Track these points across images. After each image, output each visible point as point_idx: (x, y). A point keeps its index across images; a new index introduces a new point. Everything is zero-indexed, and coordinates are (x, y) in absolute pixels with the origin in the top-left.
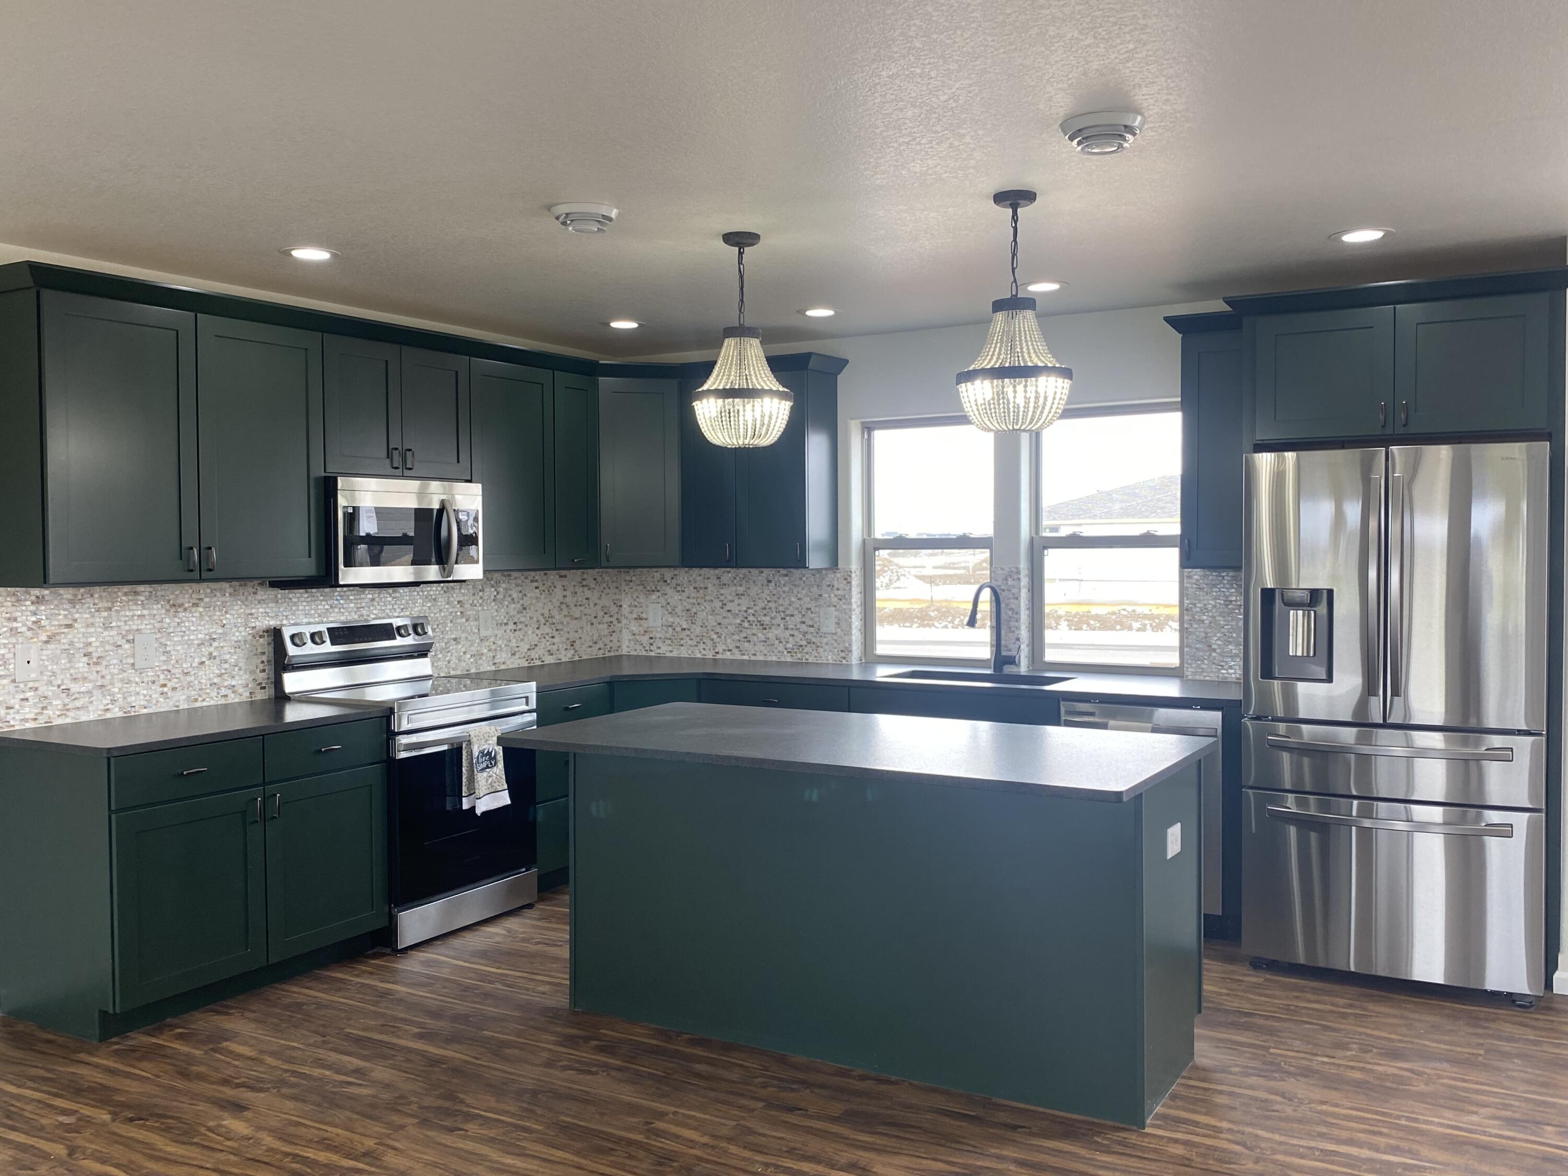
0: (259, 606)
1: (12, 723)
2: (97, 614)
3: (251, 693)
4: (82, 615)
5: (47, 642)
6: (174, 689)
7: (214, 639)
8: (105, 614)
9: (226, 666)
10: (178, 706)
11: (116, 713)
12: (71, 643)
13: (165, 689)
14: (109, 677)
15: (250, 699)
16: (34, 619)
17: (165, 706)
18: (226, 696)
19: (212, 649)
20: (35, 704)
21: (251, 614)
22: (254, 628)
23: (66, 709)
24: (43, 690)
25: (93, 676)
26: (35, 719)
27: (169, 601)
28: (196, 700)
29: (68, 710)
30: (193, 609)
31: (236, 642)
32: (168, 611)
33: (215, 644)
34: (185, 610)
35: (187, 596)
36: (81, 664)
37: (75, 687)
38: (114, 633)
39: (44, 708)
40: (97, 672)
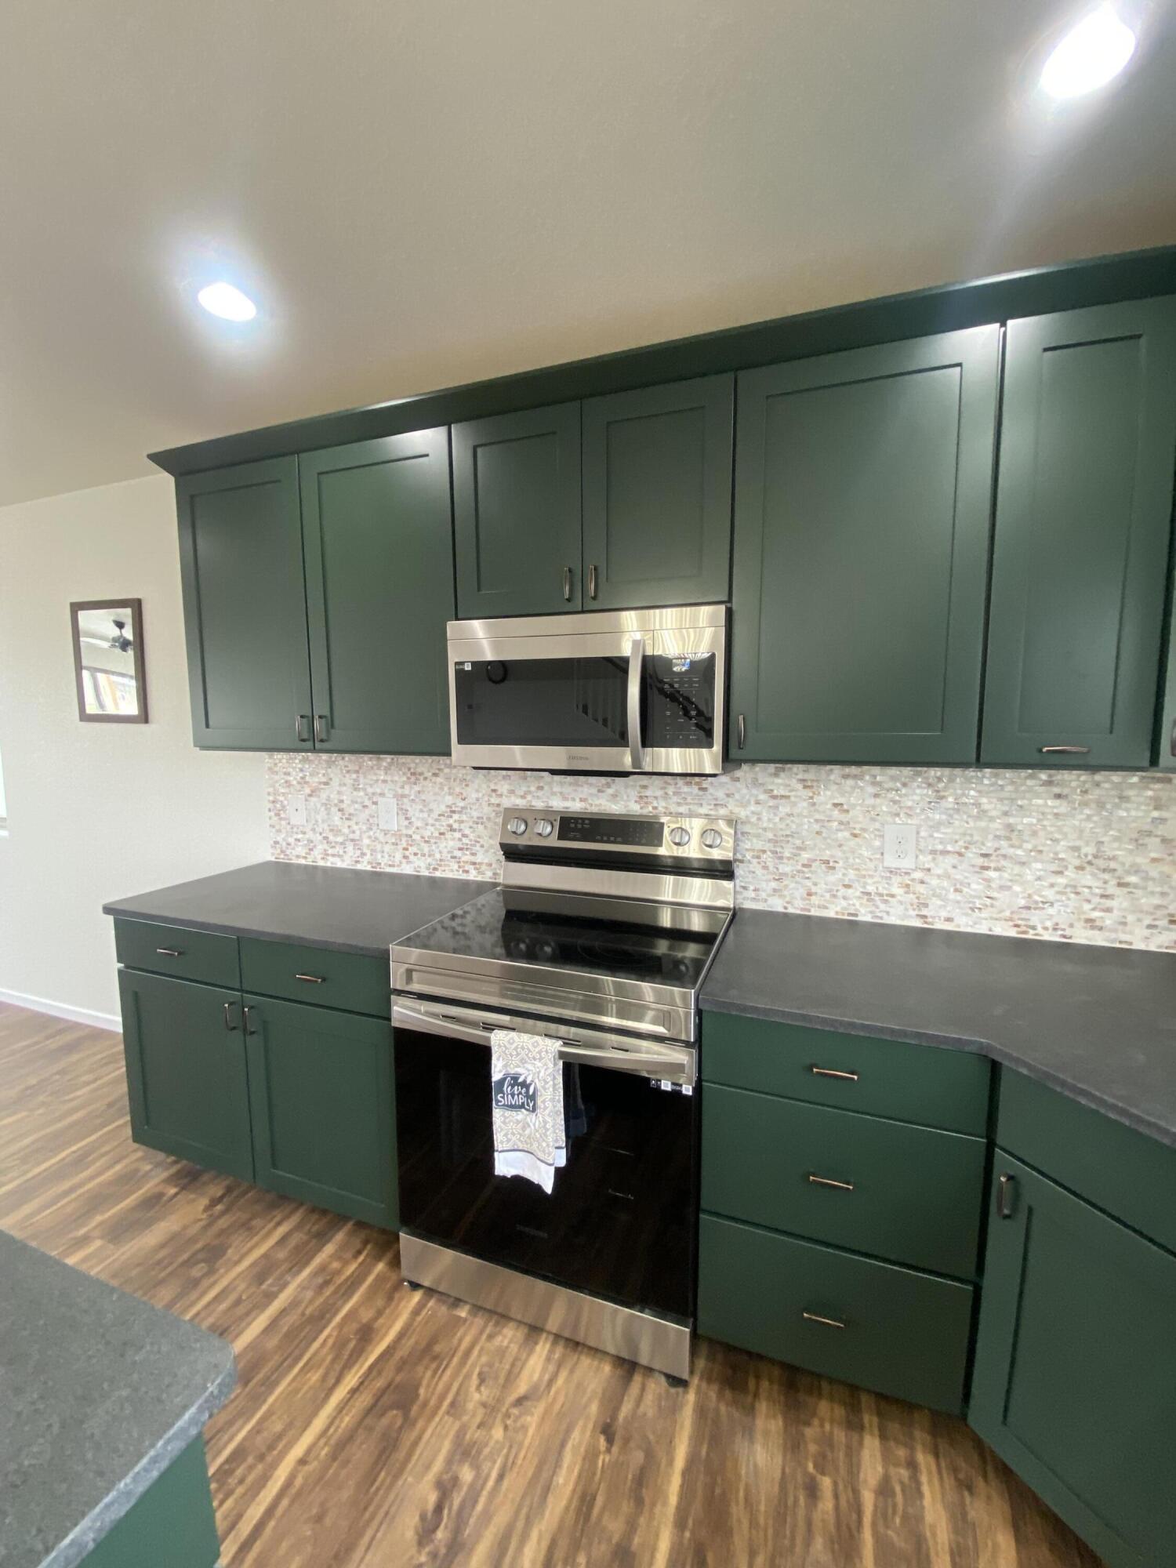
0: (503, 782)
1: (290, 857)
2: (347, 775)
3: (495, 874)
4: (335, 774)
5: (310, 795)
6: (415, 854)
7: (454, 812)
8: (354, 776)
9: (465, 840)
10: (418, 872)
11: (364, 866)
12: (328, 799)
13: (407, 853)
14: (358, 833)
15: (493, 881)
16: (301, 775)
17: (407, 869)
18: (467, 872)
19: (451, 821)
20: (306, 845)
21: (494, 791)
22: (498, 805)
23: (326, 854)
24: (310, 835)
25: (346, 831)
26: (305, 858)
27: (409, 769)
28: (435, 869)
29: (328, 855)
30: (434, 779)
31: (478, 818)
32: (409, 778)
33: (456, 817)
34: (425, 779)
35: (427, 765)
36: (336, 819)
37: (331, 838)
38: (361, 793)
39: (311, 850)
40: (349, 827)
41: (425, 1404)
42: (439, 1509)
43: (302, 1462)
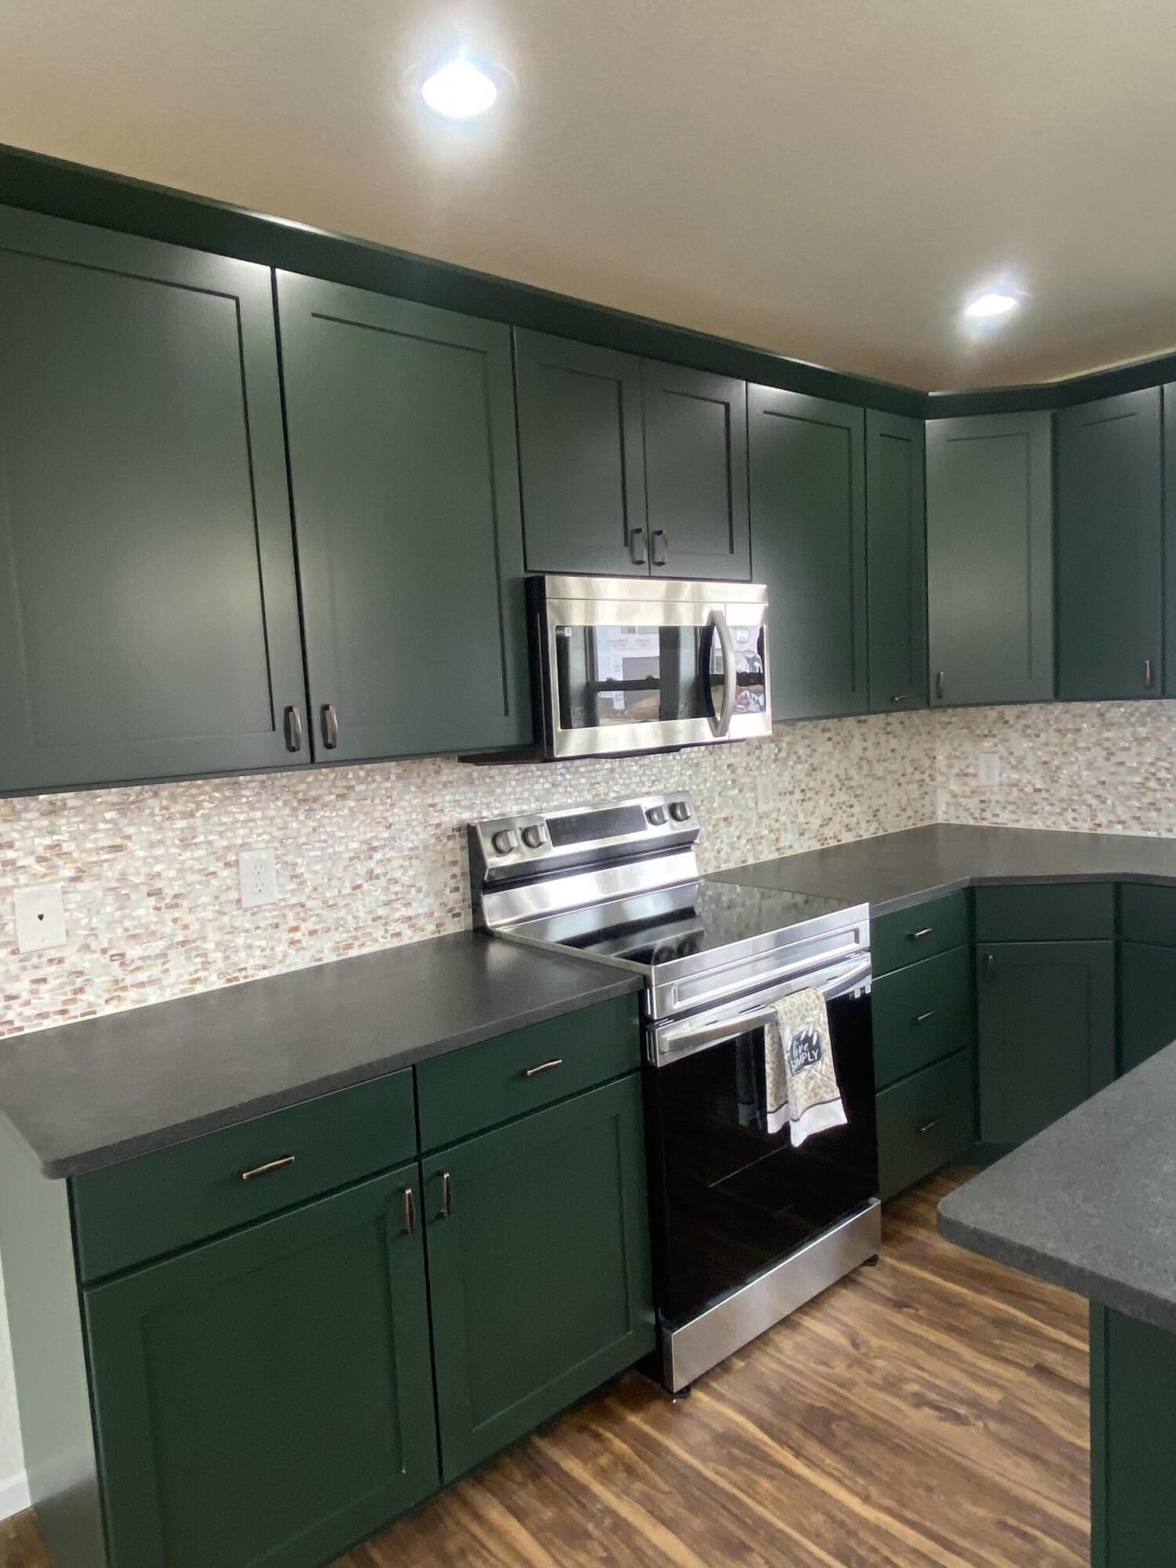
0: (444, 792)
1: (17, 1024)
2: (167, 824)
3: (438, 926)
5: (75, 879)
6: (312, 933)
7: (374, 849)
8: (181, 824)
9: (397, 888)
10: (320, 959)
11: (214, 982)
12: (123, 877)
13: (298, 936)
14: (196, 926)
15: (437, 935)
16: (48, 841)
17: (300, 962)
18: (398, 934)
19: (372, 864)
20: (61, 986)
21: (433, 805)
22: (438, 826)
23: (119, 986)
24: (73, 959)
25: (169, 927)
26: (63, 1012)
27: (296, 793)
28: (349, 946)
29: (124, 989)
30: (339, 804)
31: (411, 849)
32: (294, 809)
33: (378, 856)
34: (325, 805)
35: (327, 784)
36: (143, 910)
37: (134, 952)
38: (201, 852)
39: (81, 990)
40: (175, 921)
41: (833, 1404)
42: (938, 1408)
43: (866, 1499)
